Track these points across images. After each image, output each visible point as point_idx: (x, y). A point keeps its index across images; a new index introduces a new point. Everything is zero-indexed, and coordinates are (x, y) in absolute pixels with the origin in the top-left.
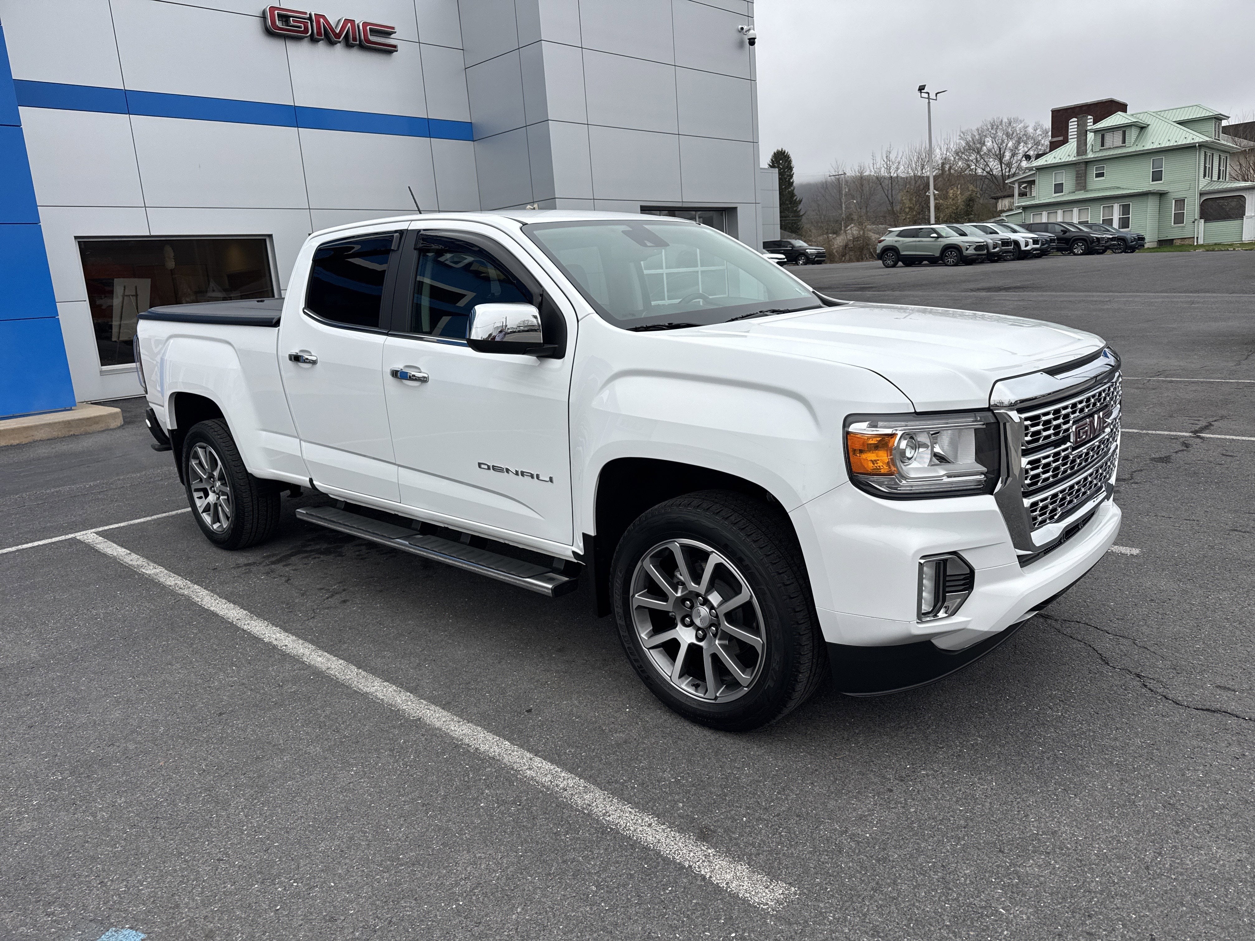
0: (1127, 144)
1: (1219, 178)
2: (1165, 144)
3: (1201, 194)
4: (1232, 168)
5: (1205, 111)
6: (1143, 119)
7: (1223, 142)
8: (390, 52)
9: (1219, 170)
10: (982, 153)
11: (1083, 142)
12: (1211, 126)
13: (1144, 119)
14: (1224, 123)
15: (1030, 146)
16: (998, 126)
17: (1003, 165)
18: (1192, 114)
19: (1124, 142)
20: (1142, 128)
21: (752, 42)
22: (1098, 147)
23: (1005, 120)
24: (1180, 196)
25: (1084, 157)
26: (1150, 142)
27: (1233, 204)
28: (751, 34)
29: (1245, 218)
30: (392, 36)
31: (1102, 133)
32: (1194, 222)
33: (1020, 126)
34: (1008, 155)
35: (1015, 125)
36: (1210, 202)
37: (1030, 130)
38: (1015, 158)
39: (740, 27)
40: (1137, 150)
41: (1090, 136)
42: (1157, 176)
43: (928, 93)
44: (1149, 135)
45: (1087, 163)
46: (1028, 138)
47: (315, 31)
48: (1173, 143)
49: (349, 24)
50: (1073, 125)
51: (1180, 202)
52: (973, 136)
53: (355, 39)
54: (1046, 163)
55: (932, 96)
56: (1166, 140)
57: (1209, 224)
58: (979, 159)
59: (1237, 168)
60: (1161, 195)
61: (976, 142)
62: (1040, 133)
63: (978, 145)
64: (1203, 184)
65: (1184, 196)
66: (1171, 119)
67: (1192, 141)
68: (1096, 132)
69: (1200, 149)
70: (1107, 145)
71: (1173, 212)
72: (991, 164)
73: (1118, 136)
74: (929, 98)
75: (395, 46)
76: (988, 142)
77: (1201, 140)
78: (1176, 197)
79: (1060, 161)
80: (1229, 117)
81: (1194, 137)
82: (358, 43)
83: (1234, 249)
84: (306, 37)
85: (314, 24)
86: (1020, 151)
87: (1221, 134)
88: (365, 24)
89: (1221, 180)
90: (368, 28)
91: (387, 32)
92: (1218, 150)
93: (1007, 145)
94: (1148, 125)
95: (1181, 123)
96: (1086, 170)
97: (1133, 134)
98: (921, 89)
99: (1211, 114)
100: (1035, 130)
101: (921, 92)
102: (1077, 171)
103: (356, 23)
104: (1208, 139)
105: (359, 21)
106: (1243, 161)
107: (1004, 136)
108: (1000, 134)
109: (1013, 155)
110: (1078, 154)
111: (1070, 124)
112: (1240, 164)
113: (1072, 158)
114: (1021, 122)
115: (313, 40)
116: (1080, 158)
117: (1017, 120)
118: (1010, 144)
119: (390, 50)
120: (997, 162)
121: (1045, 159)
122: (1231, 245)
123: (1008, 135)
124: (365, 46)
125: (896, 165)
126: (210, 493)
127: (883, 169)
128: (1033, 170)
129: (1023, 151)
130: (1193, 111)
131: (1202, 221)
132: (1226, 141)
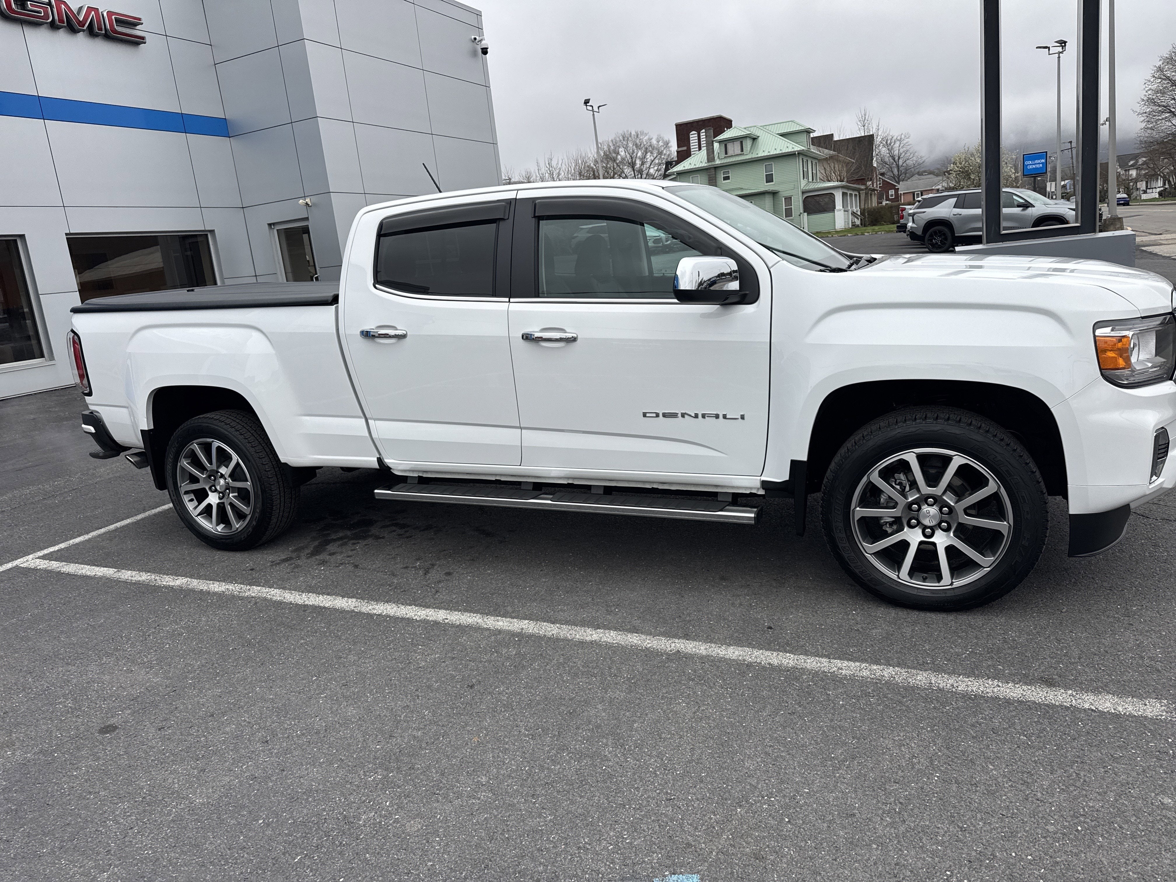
0: (744, 152)
1: (813, 180)
2: (773, 152)
3: (803, 193)
4: (820, 172)
5: (798, 126)
6: (754, 132)
7: (813, 150)
8: (137, 44)
9: (813, 173)
10: (618, 161)
11: (711, 150)
12: (804, 138)
13: (756, 132)
14: (812, 135)
15: (655, 155)
16: (628, 138)
17: (635, 172)
18: (789, 128)
19: (742, 150)
20: (754, 139)
21: (485, 51)
22: (723, 155)
23: (633, 133)
24: (787, 194)
25: (713, 163)
26: (762, 151)
27: (826, 200)
28: (484, 44)
29: (836, 211)
30: (138, 27)
31: (725, 143)
32: (800, 215)
33: (645, 138)
34: (638, 162)
35: (641, 137)
36: (809, 199)
37: (654, 142)
38: (645, 165)
39: (473, 37)
40: (753, 157)
41: (716, 145)
42: (769, 179)
43: (592, 106)
44: (760, 144)
45: (716, 168)
46: (653, 149)
47: (56, 17)
48: (778, 152)
49: (93, 12)
50: (693, 136)
51: (788, 199)
52: (609, 146)
53: (100, 29)
54: (684, 169)
55: (596, 109)
56: (773, 149)
57: (811, 217)
58: (615, 167)
59: (823, 172)
60: (774, 194)
61: (612, 152)
62: (662, 144)
63: (614, 155)
64: (803, 184)
65: (791, 194)
66: (774, 132)
67: (793, 150)
68: (720, 142)
69: (799, 156)
70: (730, 152)
71: (784, 208)
72: (626, 171)
73: (737, 145)
74: (593, 110)
75: (143, 38)
76: (622, 151)
77: (799, 149)
78: (785, 195)
79: (695, 167)
80: (815, 131)
81: (794, 146)
82: (104, 32)
83: (832, 236)
84: (47, 23)
85: (55, 10)
86: (648, 160)
87: (811, 146)
88: (110, 14)
89: (814, 181)
90: (113, 17)
91: (133, 23)
92: (810, 157)
93: (637, 154)
94: (758, 137)
95: (783, 135)
96: (715, 174)
97: (748, 143)
98: (586, 102)
99: (803, 128)
100: (658, 142)
101: (586, 106)
102: (709, 175)
103: (100, 11)
104: (803, 148)
105: (104, 9)
106: (826, 166)
107: (634, 147)
108: (630, 145)
109: (643, 164)
110: (709, 160)
111: (691, 136)
112: (825, 168)
113: (704, 164)
114: (646, 134)
115: (54, 26)
116: (710, 164)
117: (642, 133)
118: (640, 154)
119: (136, 42)
120: (630, 169)
121: (683, 165)
122: (829, 233)
123: (636, 145)
124: (110, 36)
125: (558, 171)
126: (209, 493)
127: (547, 174)
128: (674, 175)
129: (651, 159)
130: (787, 126)
131: (806, 214)
132: (814, 150)
